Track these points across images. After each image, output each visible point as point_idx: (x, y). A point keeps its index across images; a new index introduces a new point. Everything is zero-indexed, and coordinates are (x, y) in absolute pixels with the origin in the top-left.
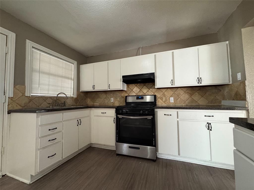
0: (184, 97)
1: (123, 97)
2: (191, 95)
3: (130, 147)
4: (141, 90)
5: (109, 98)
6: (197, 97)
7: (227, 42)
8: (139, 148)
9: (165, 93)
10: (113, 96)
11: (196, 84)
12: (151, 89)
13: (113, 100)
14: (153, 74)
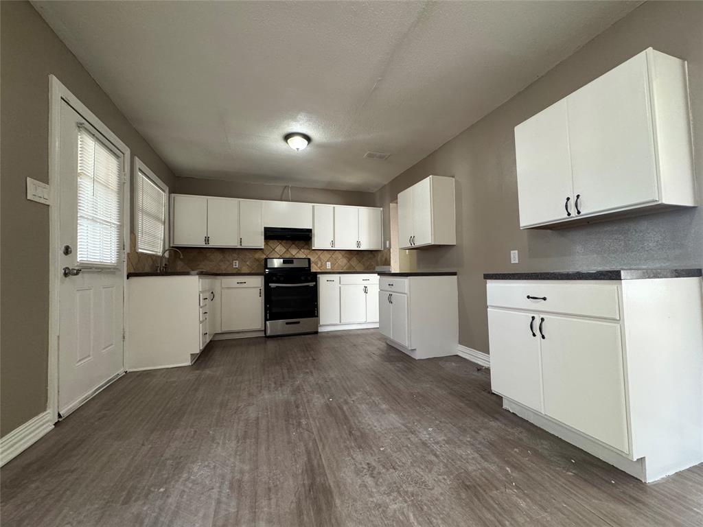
0: (342, 262)
1: (257, 260)
2: (349, 260)
3: (287, 323)
4: (287, 250)
5: (229, 261)
6: (354, 262)
7: (381, 209)
8: (299, 323)
9: (321, 256)
10: (239, 257)
11: (355, 248)
12: (302, 250)
13: (237, 264)
14: (310, 231)
